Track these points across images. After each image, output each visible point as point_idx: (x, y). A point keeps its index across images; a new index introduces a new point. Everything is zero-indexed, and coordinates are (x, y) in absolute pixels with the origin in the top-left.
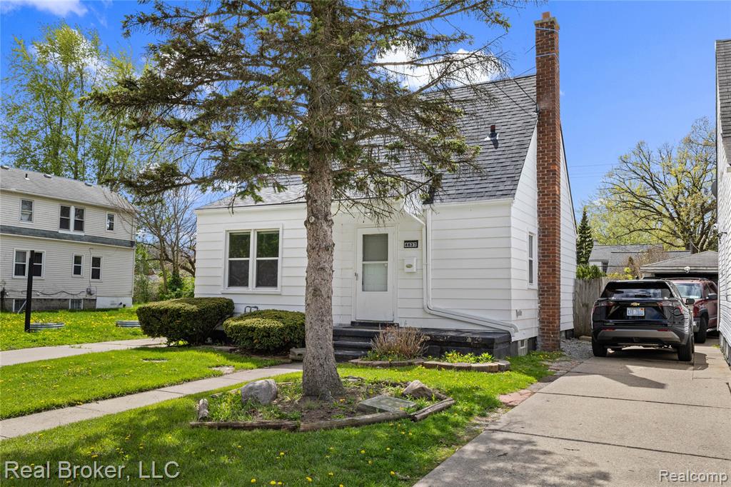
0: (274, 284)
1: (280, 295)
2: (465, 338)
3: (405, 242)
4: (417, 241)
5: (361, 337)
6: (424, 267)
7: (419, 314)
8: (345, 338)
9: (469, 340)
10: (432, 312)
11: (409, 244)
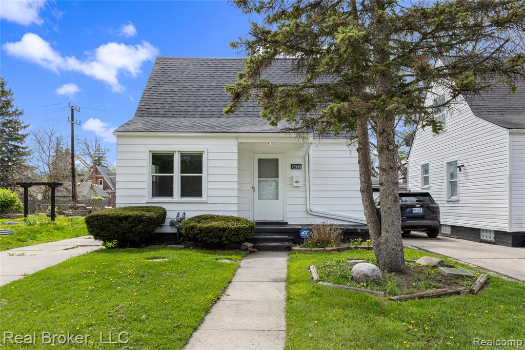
0: (200, 195)
1: (206, 203)
2: (357, 230)
3: (292, 165)
4: (301, 165)
5: (278, 232)
6: (307, 183)
7: (304, 215)
8: (264, 234)
9: (359, 231)
10: (314, 213)
11: (295, 166)
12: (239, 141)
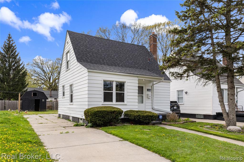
0: (123, 101)
4: (150, 89)
6: (153, 97)
10: (155, 109)
11: (148, 90)
12: (139, 78)
